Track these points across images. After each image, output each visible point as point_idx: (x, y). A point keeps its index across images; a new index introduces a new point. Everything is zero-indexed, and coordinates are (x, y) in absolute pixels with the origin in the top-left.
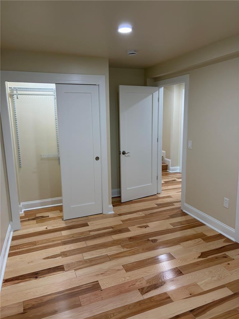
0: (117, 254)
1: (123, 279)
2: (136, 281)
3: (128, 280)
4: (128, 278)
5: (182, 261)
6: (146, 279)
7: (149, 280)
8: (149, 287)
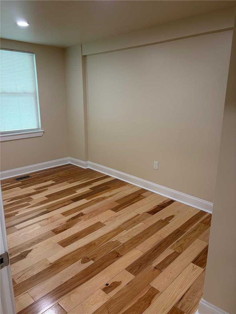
0: (117, 233)
1: (99, 217)
2: (88, 218)
3: (96, 217)
4: (96, 218)
5: (52, 242)
6: (82, 221)
7: (80, 221)
8: (79, 217)
